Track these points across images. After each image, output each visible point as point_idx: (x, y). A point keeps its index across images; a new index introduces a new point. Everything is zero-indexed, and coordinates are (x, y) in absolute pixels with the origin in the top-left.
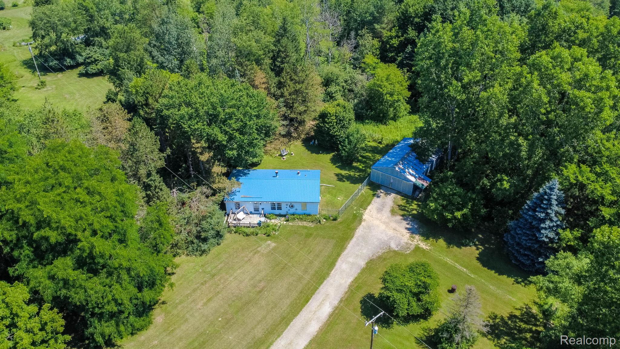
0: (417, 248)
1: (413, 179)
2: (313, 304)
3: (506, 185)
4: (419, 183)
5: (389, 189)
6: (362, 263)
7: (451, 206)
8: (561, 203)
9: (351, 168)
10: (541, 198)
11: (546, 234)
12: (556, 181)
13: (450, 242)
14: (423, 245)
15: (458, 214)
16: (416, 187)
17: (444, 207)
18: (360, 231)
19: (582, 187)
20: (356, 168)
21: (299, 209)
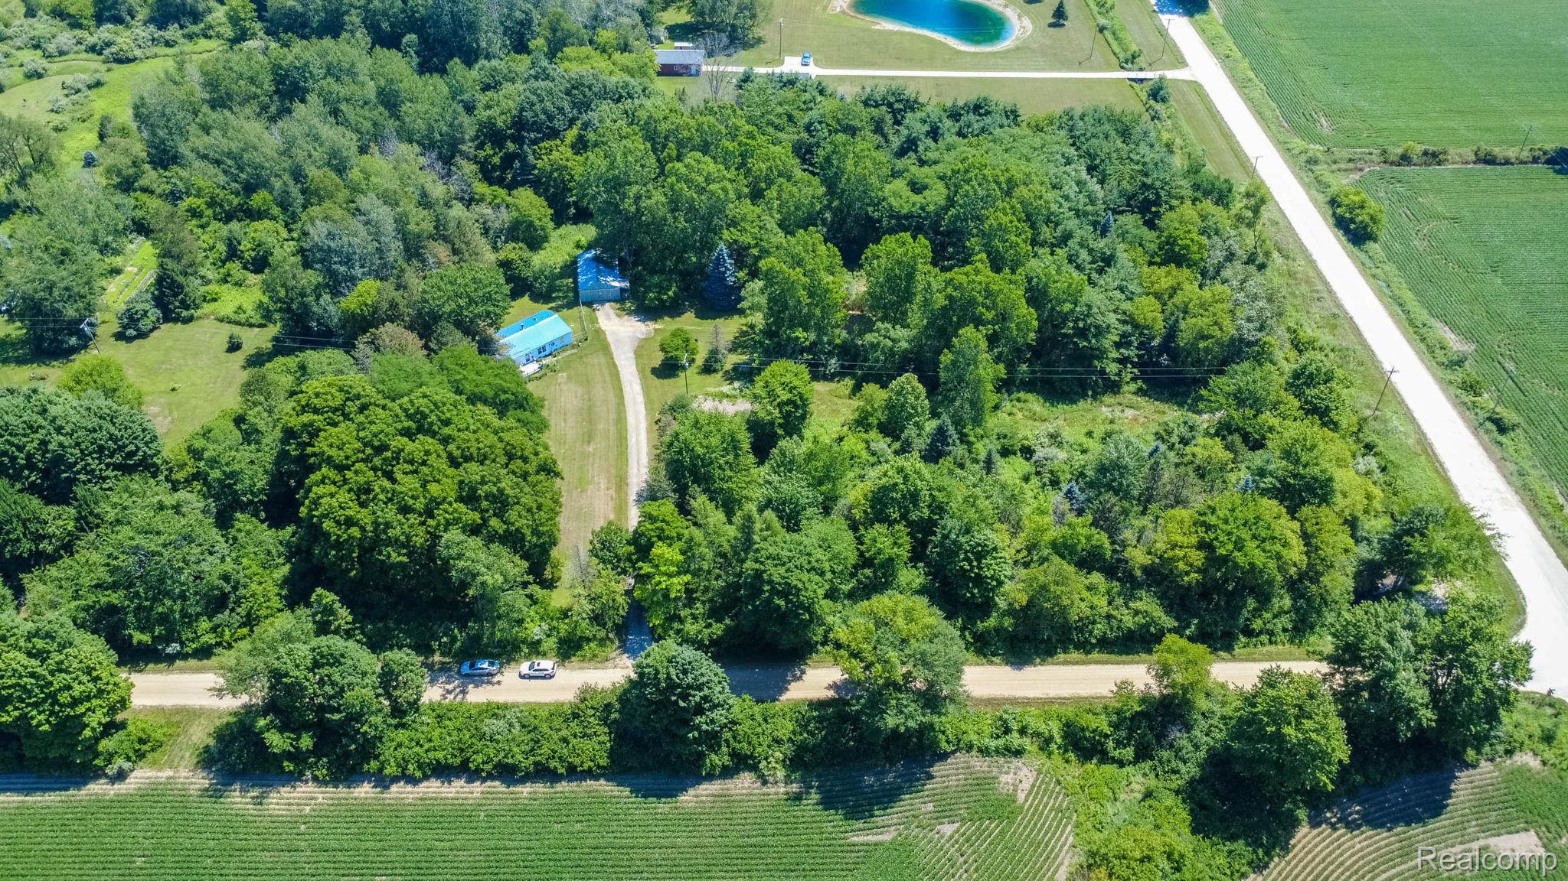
0: (656, 330)
1: (616, 284)
2: (626, 389)
3: (694, 259)
4: (623, 285)
5: (602, 302)
6: (632, 355)
7: (662, 290)
8: (730, 257)
9: (554, 300)
10: (718, 259)
11: (731, 280)
12: (722, 245)
13: (672, 316)
14: (657, 326)
15: (671, 293)
16: (622, 290)
17: (659, 293)
18: (610, 339)
19: (736, 241)
20: (558, 298)
21: (559, 345)
